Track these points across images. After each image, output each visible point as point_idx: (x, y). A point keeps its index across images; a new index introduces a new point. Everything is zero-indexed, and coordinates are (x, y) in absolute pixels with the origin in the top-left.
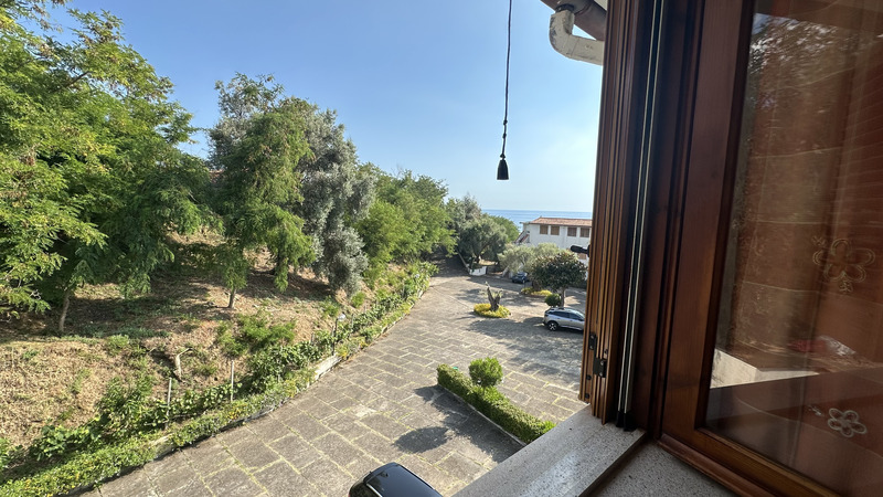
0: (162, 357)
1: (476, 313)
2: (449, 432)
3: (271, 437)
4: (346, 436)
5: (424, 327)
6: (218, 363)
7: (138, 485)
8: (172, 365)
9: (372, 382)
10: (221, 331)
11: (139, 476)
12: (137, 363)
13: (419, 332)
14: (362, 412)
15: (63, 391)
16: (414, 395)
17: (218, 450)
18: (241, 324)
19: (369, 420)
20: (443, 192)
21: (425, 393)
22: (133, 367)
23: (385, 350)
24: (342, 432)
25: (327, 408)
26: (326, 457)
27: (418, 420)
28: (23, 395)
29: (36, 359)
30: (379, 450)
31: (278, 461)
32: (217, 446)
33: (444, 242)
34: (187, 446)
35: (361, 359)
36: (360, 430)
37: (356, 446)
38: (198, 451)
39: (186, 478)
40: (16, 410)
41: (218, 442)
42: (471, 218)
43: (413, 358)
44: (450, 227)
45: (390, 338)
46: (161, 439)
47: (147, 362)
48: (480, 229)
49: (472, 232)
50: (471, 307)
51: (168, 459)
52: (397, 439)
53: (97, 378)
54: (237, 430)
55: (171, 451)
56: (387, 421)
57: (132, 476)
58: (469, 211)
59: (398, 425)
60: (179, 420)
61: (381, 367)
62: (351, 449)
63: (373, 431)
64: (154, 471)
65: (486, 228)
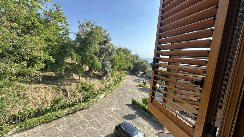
0: (64, 91)
1: (140, 86)
2: (136, 116)
3: (91, 113)
4: (110, 115)
5: (126, 88)
6: (77, 94)
7: (61, 122)
8: (67, 93)
9: (114, 102)
10: (78, 85)
11: (61, 120)
12: (59, 92)
13: (125, 90)
14: (113, 109)
15: (43, 98)
16: (126, 106)
17: (78, 115)
18: (82, 84)
19: (115, 111)
20: (130, 52)
21: (129, 105)
22: (58, 93)
23: (116, 94)
24: (109, 113)
25: (104, 107)
26: (106, 119)
27: (128, 112)
28: (35, 98)
29: (37, 89)
30: (119, 119)
31: (94, 119)
32: (78, 114)
33: (130, 66)
34: (71, 113)
35: (110, 96)
36: (113, 114)
37: (113, 117)
38: (74, 115)
39: (72, 121)
40: (33, 101)
41: (78, 113)
42: (137, 60)
43: (124, 96)
44: (132, 62)
45: (117, 91)
46: (65, 111)
47: (61, 92)
48: (140, 63)
49: (138, 63)
50: (138, 84)
51: (67, 116)
52: (123, 116)
53: (50, 95)
54: (82, 111)
55: (68, 114)
56: (120, 112)
57: (59, 119)
58: (137, 58)
59: (123, 113)
60: (69, 107)
61: (116, 98)
62: (112, 118)
63: (116, 114)
64: (64, 119)
65: (142, 63)
